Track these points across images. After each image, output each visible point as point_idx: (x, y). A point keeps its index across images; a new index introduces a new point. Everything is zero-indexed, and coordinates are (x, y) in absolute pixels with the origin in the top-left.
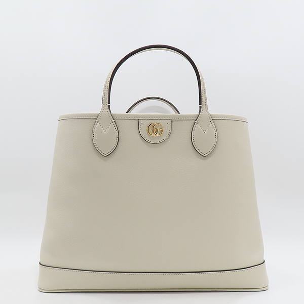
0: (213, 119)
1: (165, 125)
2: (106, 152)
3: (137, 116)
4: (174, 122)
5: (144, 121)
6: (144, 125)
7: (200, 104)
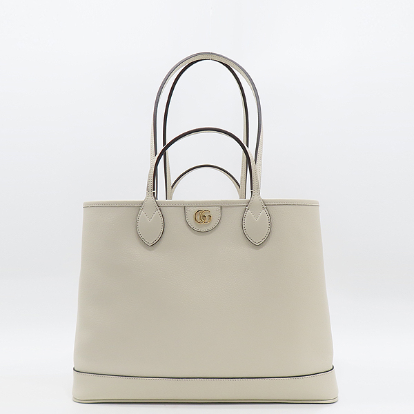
0: (266, 205)
1: (214, 212)
2: (151, 242)
3: (183, 202)
4: (223, 209)
5: (190, 208)
6: (191, 212)
7: (252, 189)
